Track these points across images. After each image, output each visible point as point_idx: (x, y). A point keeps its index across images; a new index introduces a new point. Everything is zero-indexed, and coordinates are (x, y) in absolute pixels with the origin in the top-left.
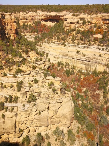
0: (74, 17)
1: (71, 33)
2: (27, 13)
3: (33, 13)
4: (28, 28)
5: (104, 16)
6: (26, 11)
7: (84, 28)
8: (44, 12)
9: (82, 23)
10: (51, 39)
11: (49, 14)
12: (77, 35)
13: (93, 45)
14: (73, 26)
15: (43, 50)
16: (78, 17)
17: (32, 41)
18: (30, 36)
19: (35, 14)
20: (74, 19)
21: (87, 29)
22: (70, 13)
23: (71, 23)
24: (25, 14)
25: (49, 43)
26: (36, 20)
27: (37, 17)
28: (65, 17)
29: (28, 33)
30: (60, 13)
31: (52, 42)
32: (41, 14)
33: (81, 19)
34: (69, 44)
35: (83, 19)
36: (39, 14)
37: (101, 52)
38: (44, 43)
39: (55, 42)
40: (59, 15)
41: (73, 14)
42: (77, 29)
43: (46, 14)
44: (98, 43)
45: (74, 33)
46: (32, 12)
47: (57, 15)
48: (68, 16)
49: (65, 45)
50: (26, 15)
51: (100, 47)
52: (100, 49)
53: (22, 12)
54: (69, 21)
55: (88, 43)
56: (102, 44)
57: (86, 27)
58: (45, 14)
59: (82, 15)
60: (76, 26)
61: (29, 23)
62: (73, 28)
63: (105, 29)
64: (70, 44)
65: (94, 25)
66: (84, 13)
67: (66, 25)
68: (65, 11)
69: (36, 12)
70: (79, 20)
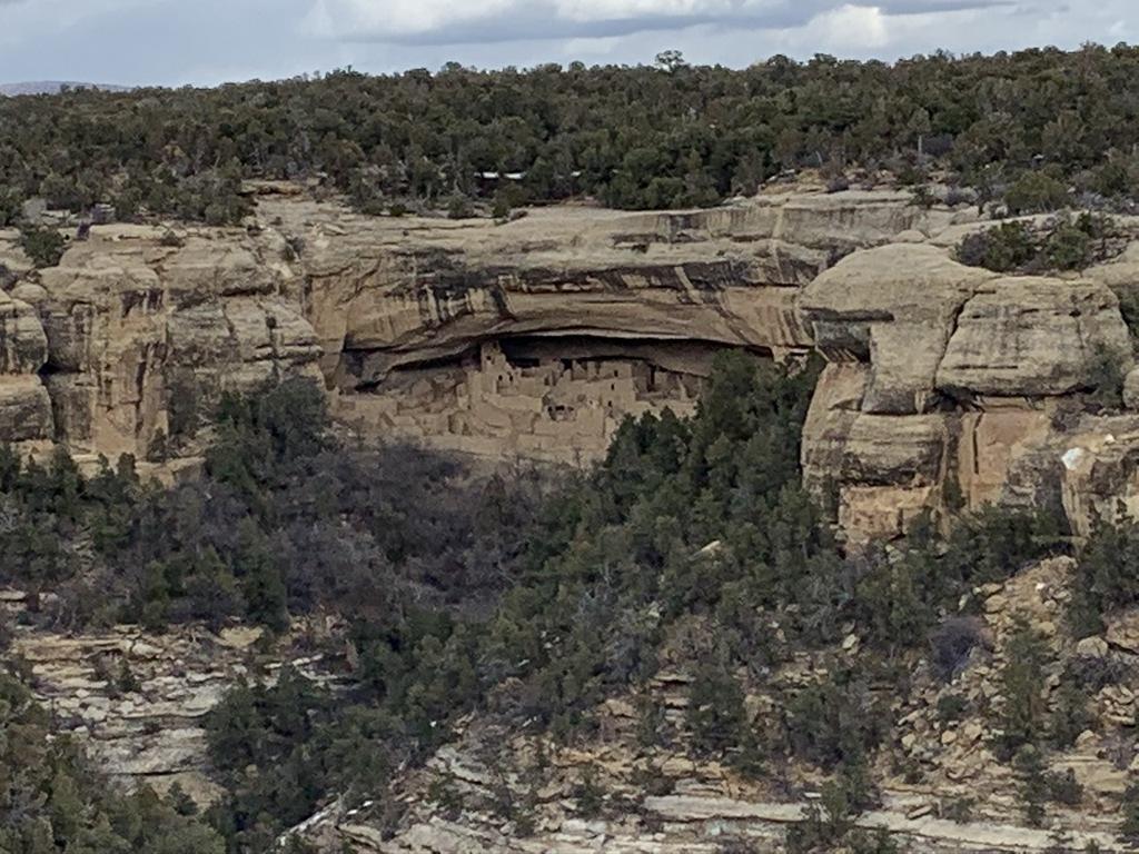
0: (1015, 286)
1: (978, 605)
3: (170, 241)
6: (34, 209)
8: (397, 212)
14: (996, 460)
16: (1095, 278)
17: (162, 786)
18: (129, 685)
20: (1021, 321)
23: (949, 399)
27: (247, 318)
28: (821, 292)
36: (293, 250)
40: (704, 250)
42: (1079, 517)
46: (145, 231)
54: (904, 359)
58: (419, 242)
61: (86, 433)
64: (975, 833)
67: (853, 446)
68: (809, 178)
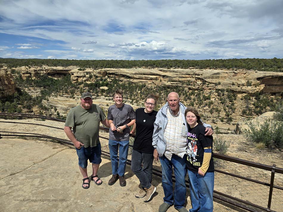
0: (81, 71)
1: (79, 86)
2: (30, 68)
4: (33, 83)
5: (108, 71)
6: (29, 65)
7: (91, 81)
8: (51, 66)
9: (88, 77)
10: (58, 93)
11: (55, 68)
12: (84, 88)
13: (100, 96)
14: (80, 80)
15: (51, 104)
16: (85, 71)
17: (38, 95)
18: (36, 90)
19: (39, 68)
20: (81, 73)
21: (94, 82)
22: (77, 67)
23: (78, 77)
24: (28, 68)
25: (57, 97)
26: (42, 75)
28: (71, 71)
29: (34, 88)
30: (67, 67)
31: (60, 96)
32: (46, 68)
33: (87, 73)
34: (77, 96)
35: (90, 73)
36: (44, 68)
37: (108, 102)
38: (51, 97)
39: (63, 96)
40: (67, 69)
41: (79, 68)
42: (84, 82)
43: (53, 69)
44: (104, 94)
45: (82, 86)
46: (36, 67)
47: (64, 69)
48: (75, 70)
49: (74, 98)
50: (29, 70)
51: (107, 98)
52: (107, 100)
53: (24, 66)
54: (75, 75)
55: (96, 95)
56: (108, 95)
57: (92, 80)
59: (88, 70)
60: (84, 80)
61: (33, 77)
62: (80, 81)
63: (110, 82)
64: (79, 97)
65: (100, 78)
66: (90, 68)
67: (73, 79)
69: (41, 66)
70: (85, 74)
